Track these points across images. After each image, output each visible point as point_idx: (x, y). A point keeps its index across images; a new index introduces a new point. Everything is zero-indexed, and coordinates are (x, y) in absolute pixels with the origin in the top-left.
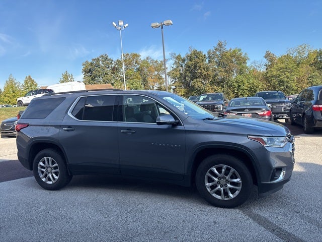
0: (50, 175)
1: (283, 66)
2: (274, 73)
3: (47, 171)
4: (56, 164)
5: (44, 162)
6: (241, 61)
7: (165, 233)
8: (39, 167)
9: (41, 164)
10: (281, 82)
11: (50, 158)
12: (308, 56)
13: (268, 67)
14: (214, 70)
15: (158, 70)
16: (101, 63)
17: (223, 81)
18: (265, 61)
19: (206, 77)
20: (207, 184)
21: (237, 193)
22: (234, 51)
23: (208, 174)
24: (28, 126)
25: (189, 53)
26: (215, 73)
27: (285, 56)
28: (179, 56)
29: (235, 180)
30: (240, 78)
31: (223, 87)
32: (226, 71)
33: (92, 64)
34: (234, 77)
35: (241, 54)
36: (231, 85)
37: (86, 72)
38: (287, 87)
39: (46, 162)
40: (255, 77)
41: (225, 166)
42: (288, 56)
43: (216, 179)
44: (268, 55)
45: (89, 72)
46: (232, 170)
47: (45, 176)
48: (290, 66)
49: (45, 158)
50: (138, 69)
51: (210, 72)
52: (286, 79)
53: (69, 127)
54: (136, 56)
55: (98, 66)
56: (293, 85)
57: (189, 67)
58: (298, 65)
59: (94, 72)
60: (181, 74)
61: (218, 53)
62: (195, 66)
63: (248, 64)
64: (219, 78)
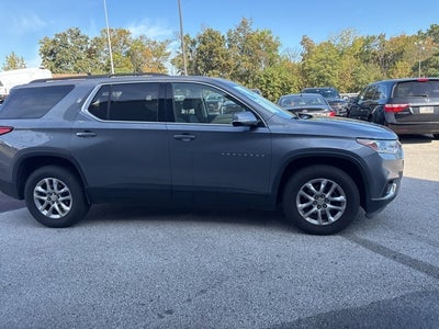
0: (56, 205)
1: (323, 56)
2: (313, 66)
3: (49, 199)
4: (66, 189)
5: (44, 186)
6: (272, 47)
7: (261, 272)
8: (35, 195)
9: (40, 189)
10: (321, 77)
11: (54, 180)
12: (353, 45)
13: (305, 57)
14: (236, 59)
15: (158, 56)
16: (69, 41)
17: (247, 74)
18: (302, 49)
19: (224, 68)
20: (300, 206)
21: (339, 214)
22: (263, 33)
23: (301, 192)
24: (12, 129)
25: (202, 33)
26: (237, 63)
27: (325, 44)
28: (188, 36)
29: (338, 199)
30: (270, 70)
31: (247, 82)
32: (252, 61)
33: (54, 42)
34: (262, 68)
35: (271, 38)
36: (258, 80)
37: (45, 53)
38: (327, 84)
39: (48, 186)
40: (288, 70)
41: (325, 181)
42: (329, 44)
43: (313, 199)
44: (305, 41)
45: (51, 55)
46: (335, 185)
47: (47, 208)
48: (332, 57)
49: (46, 180)
50: (128, 54)
51: (231, 61)
52: (326, 74)
53: (87, 131)
54: (123, 33)
55: (65, 46)
56: (335, 82)
57: (202, 53)
58: (341, 55)
59: (58, 55)
60: (191, 62)
61: (241, 35)
62: (211, 52)
63: (281, 52)
64: (242, 70)
